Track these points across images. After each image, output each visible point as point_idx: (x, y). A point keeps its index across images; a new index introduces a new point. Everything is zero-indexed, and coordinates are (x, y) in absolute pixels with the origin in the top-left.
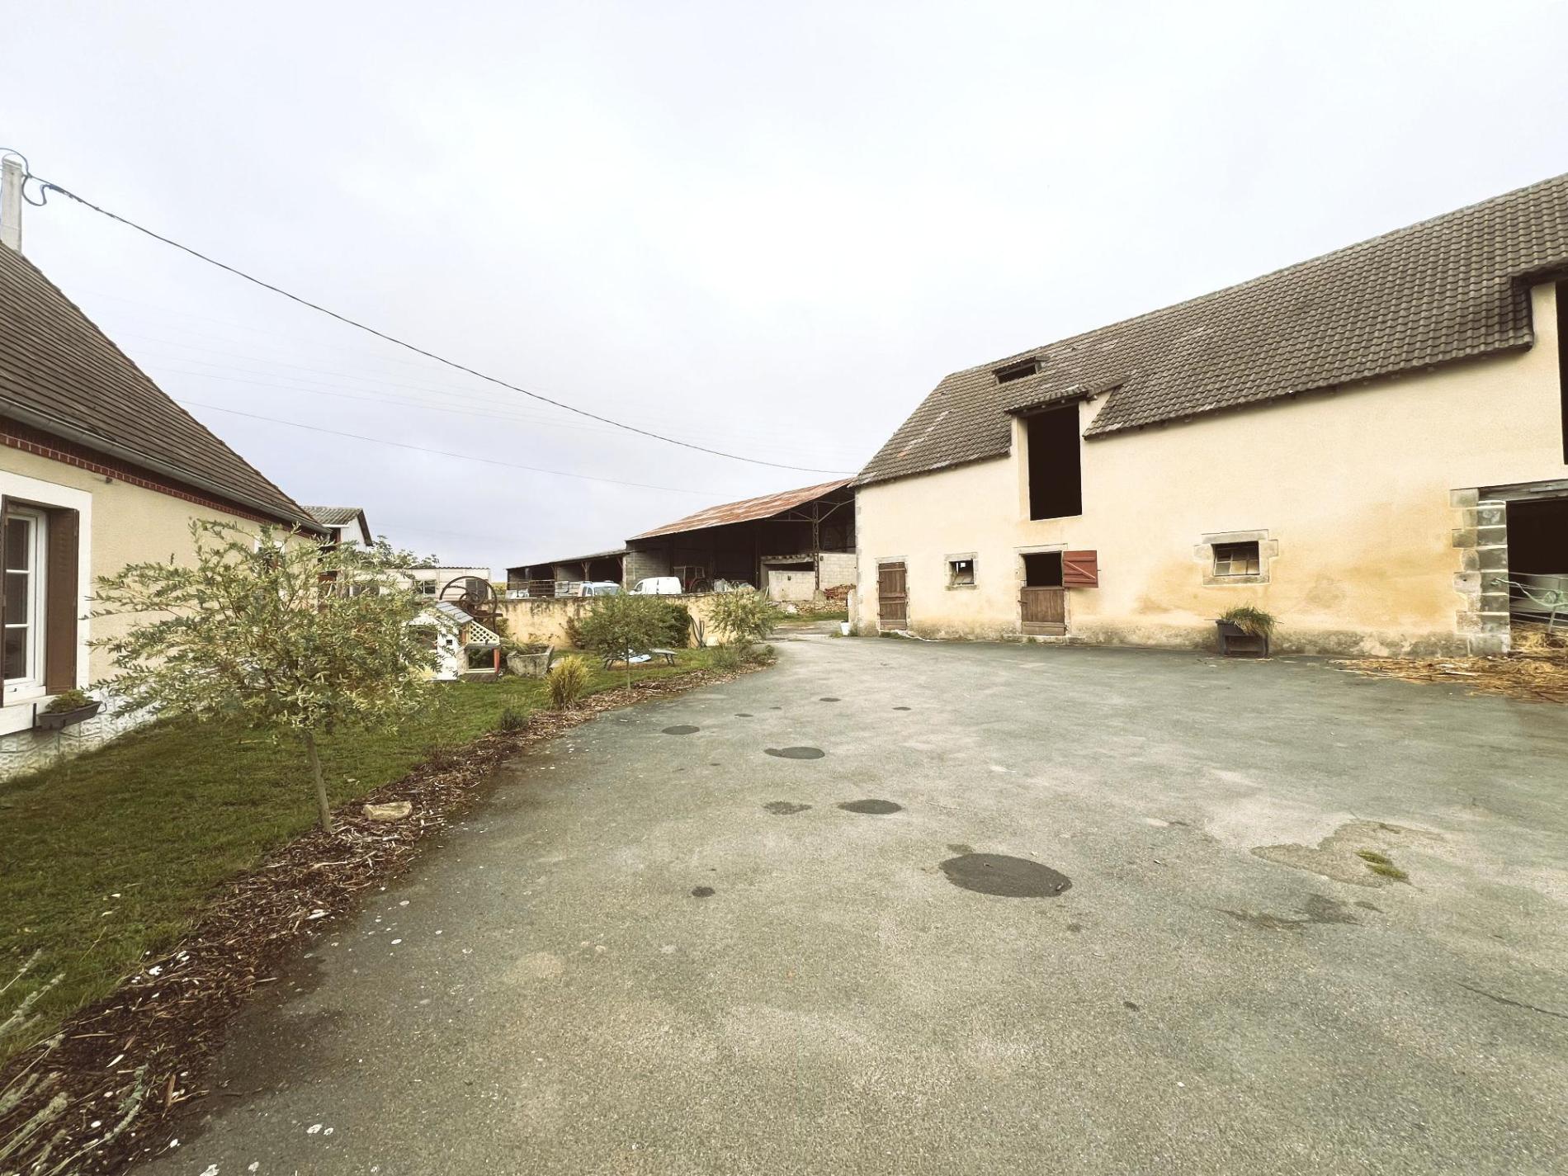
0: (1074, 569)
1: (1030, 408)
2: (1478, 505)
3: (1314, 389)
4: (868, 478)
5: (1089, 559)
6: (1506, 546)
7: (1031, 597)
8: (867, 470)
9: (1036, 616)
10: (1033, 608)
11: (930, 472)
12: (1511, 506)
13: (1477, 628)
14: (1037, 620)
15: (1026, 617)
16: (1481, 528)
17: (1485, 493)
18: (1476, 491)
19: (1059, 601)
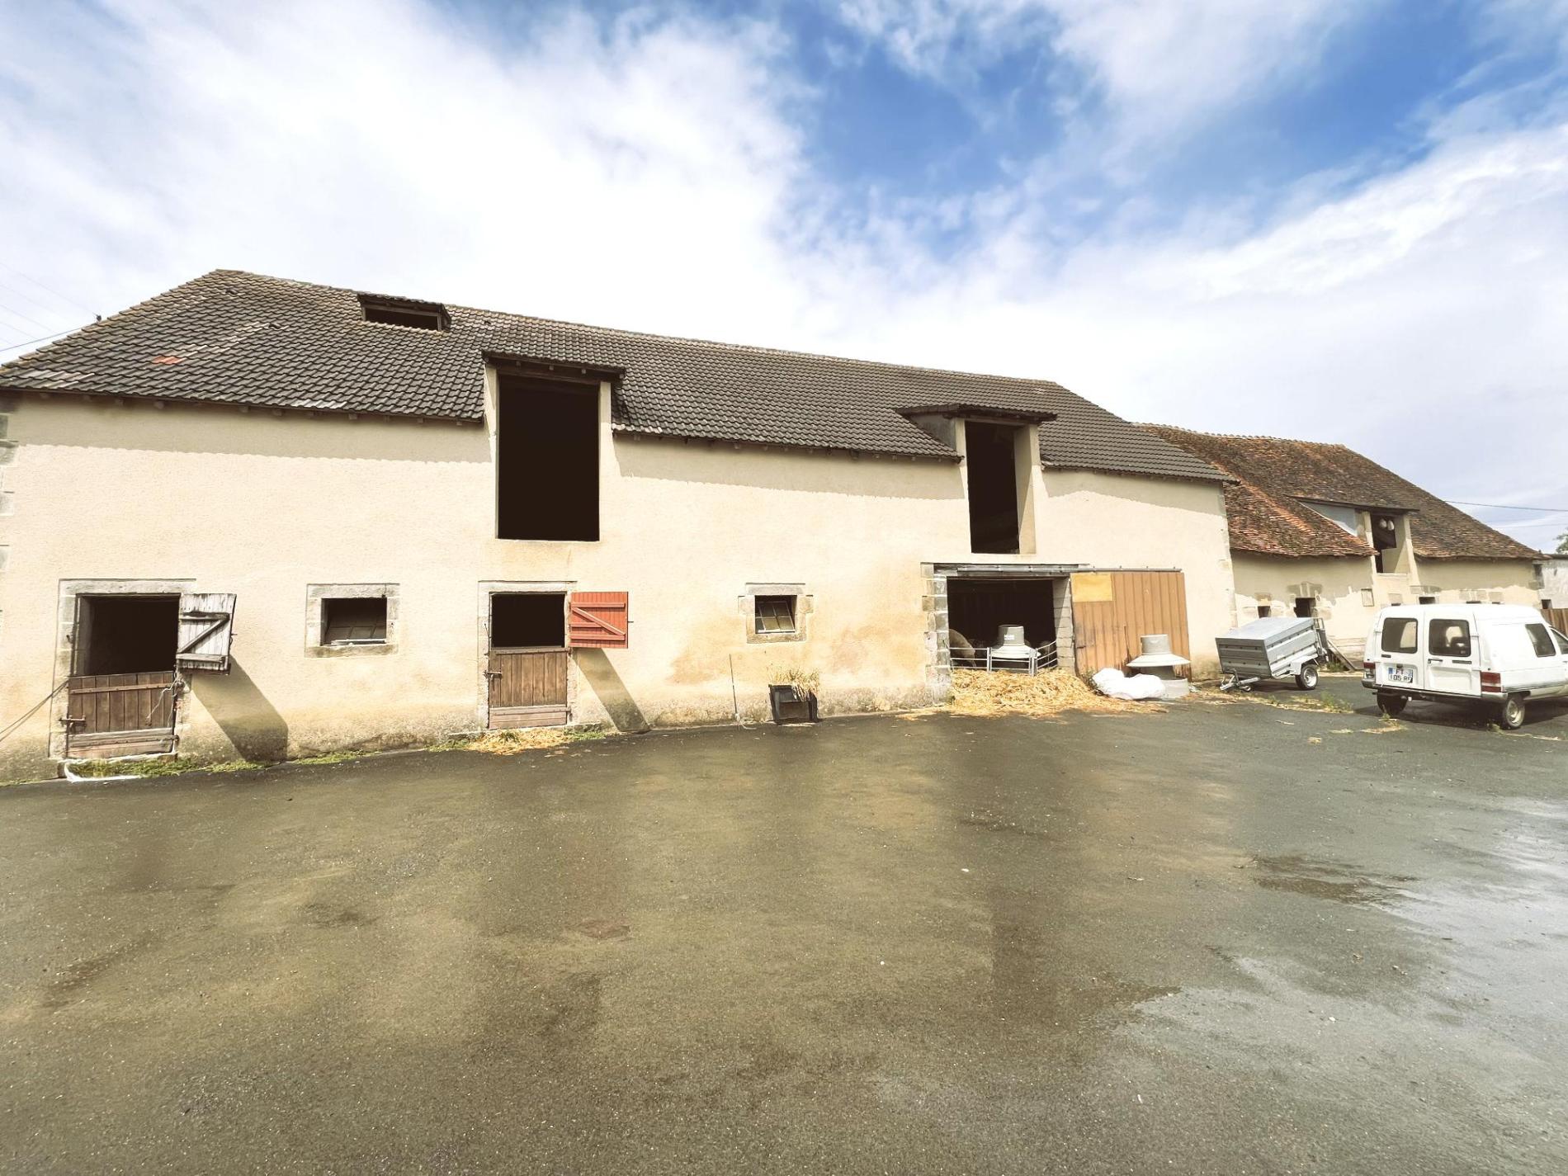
0: (588, 620)
1: (525, 362)
2: (934, 577)
3: (840, 449)
4: (62, 379)
5: (617, 606)
6: (947, 612)
7: (509, 664)
8: (39, 360)
9: (518, 695)
10: (509, 683)
11: (285, 413)
12: (951, 582)
13: (935, 680)
14: (518, 703)
15: (494, 700)
16: (936, 596)
17: (938, 567)
18: (933, 566)
19: (559, 670)
